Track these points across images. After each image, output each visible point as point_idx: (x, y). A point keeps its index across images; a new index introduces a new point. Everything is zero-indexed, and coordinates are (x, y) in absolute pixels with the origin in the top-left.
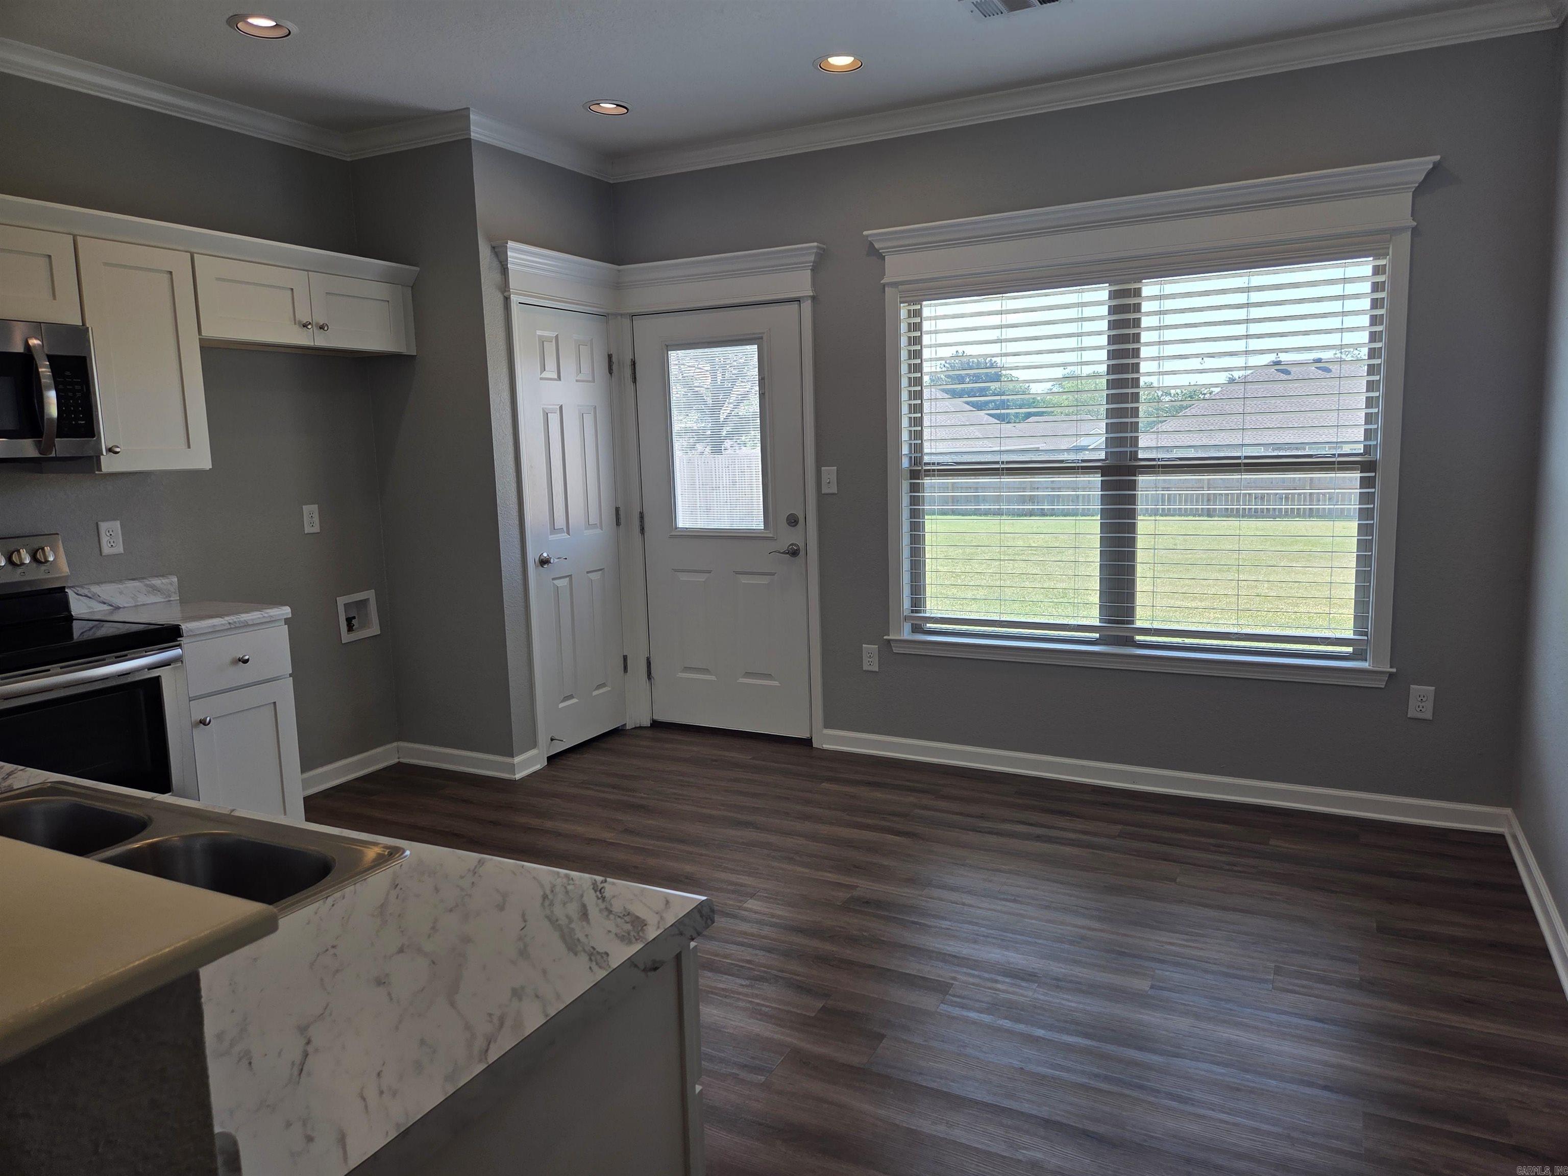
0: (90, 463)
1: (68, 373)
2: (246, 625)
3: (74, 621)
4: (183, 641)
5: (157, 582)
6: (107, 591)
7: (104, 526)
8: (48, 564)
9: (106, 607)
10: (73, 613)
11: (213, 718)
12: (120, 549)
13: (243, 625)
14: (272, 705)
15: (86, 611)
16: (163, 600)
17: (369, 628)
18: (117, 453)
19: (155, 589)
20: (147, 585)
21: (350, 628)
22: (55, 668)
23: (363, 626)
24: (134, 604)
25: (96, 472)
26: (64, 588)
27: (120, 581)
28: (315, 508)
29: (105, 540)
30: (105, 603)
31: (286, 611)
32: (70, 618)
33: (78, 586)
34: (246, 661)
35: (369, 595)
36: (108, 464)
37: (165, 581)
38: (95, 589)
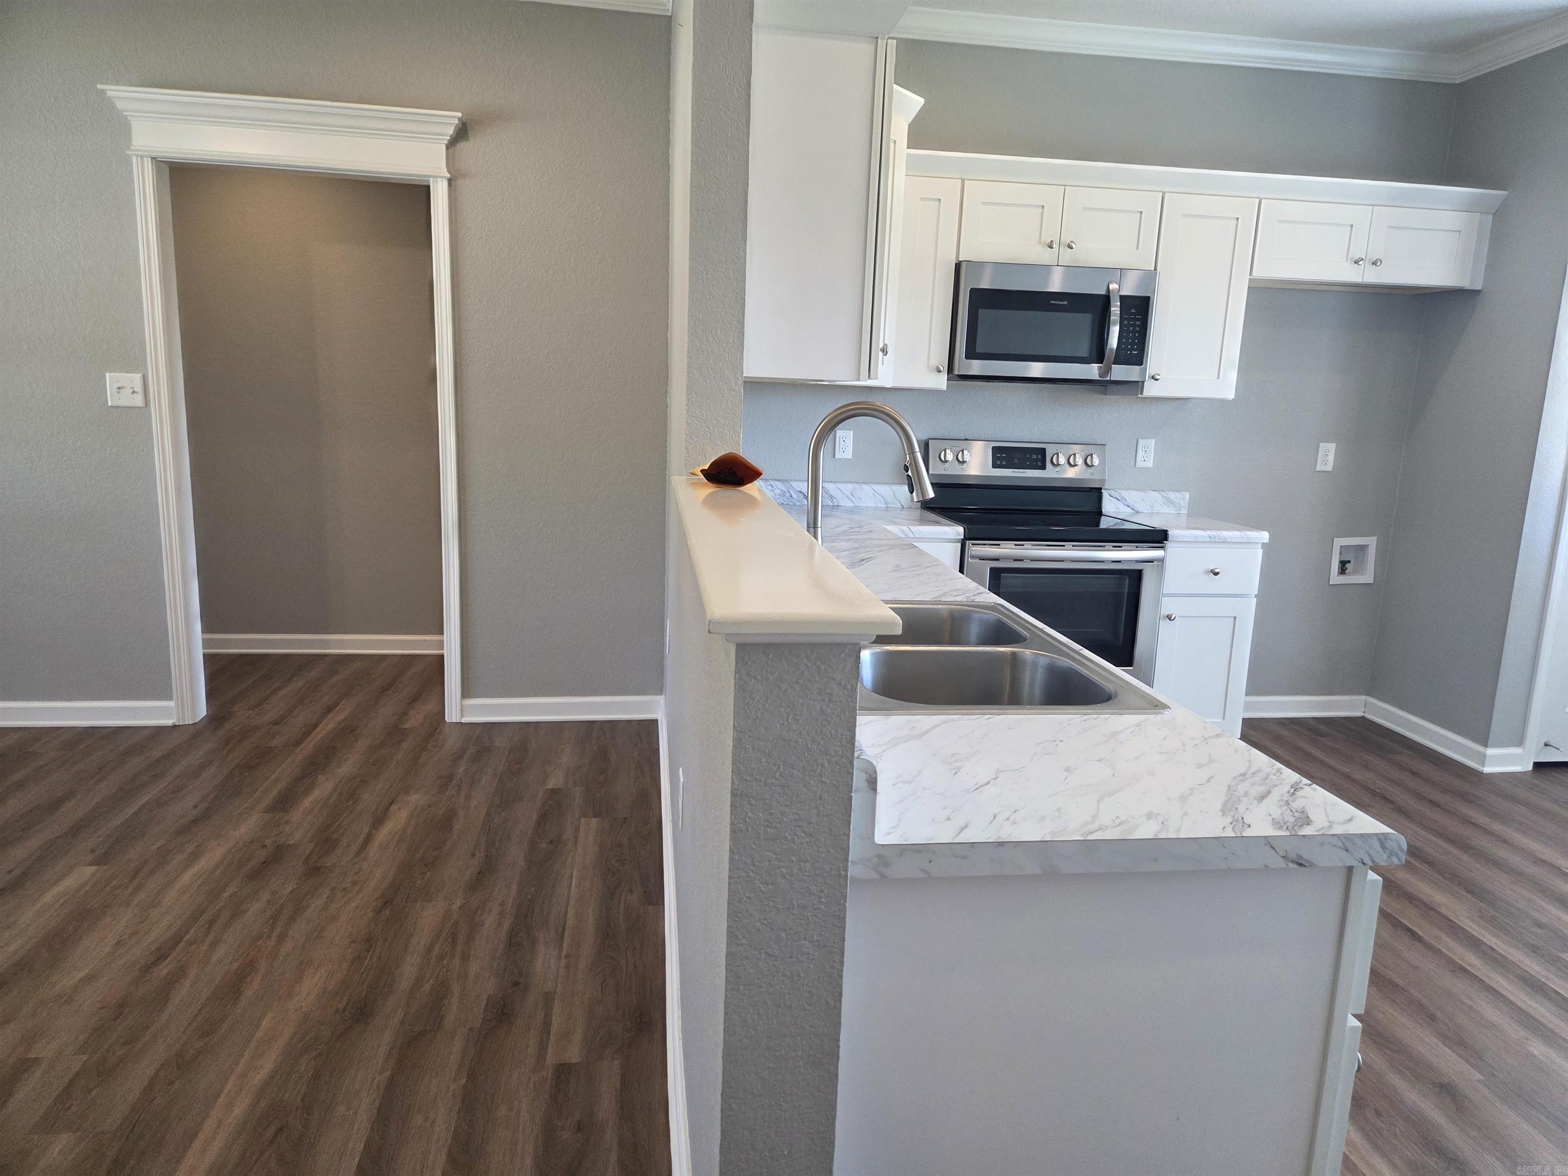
0: (1135, 387)
1: (1133, 311)
2: (1225, 542)
3: (1103, 516)
4: (1168, 544)
5: (1172, 495)
6: (1133, 497)
7: (1142, 442)
8: (1093, 468)
9: (1129, 510)
10: (1103, 510)
11: (1179, 617)
12: (1150, 464)
13: (1222, 541)
14: (1233, 619)
15: (1113, 511)
16: (1174, 512)
17: (1363, 575)
18: (1157, 380)
19: (1169, 502)
20: (1163, 497)
21: (1343, 570)
22: (1069, 545)
23: (1355, 572)
24: (1150, 512)
25: (1139, 396)
26: (1101, 489)
27: (1144, 490)
28: (1332, 447)
29: (1140, 454)
30: (1128, 506)
31: (1265, 536)
32: (1100, 514)
33: (1113, 490)
34: (1216, 574)
35: (1371, 542)
36: (1151, 390)
37: (1179, 495)
38: (1124, 493)
